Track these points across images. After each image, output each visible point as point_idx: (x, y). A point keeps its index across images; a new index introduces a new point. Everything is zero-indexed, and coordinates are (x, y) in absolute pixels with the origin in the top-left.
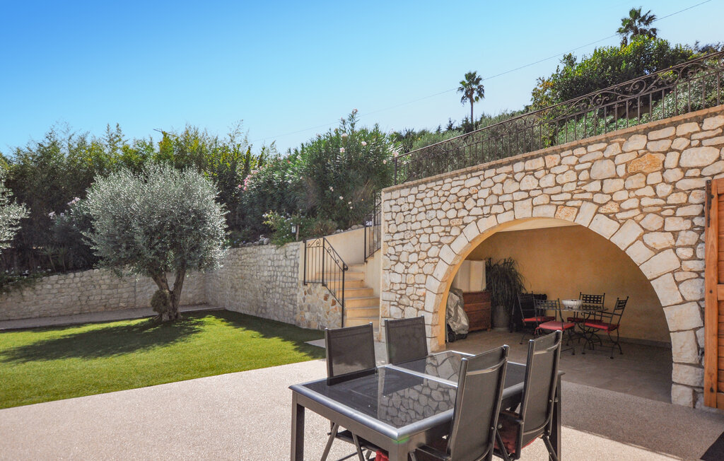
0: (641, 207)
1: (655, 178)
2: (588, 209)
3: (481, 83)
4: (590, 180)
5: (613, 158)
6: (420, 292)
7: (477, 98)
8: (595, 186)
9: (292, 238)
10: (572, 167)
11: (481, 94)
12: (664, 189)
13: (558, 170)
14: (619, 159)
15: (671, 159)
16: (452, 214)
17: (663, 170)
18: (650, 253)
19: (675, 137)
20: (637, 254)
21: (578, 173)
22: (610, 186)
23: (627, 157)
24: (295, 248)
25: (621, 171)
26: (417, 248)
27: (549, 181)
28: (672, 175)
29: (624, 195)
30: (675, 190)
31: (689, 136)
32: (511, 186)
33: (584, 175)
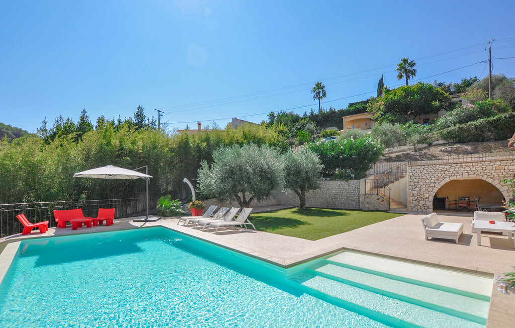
0: (499, 177)
1: (503, 171)
2: (485, 176)
3: (324, 89)
4: (486, 170)
5: (492, 166)
6: (427, 196)
7: (322, 97)
8: (488, 171)
9: (351, 178)
10: (480, 166)
11: (324, 95)
12: (505, 173)
13: (477, 167)
14: (493, 166)
15: (506, 167)
16: (439, 175)
17: (504, 169)
18: (501, 186)
19: (507, 163)
20: (498, 186)
21: (483, 168)
22: (491, 172)
23: (496, 166)
24: (353, 182)
25: (494, 169)
26: (425, 184)
27: (474, 169)
28: (507, 171)
29: (495, 174)
30: (507, 174)
31: (510, 163)
32: (461, 169)
33: (484, 169)
